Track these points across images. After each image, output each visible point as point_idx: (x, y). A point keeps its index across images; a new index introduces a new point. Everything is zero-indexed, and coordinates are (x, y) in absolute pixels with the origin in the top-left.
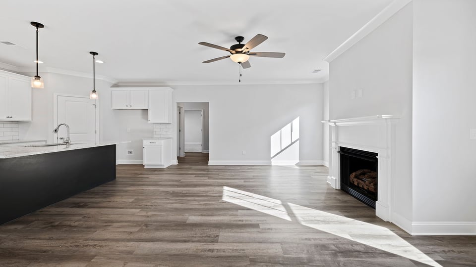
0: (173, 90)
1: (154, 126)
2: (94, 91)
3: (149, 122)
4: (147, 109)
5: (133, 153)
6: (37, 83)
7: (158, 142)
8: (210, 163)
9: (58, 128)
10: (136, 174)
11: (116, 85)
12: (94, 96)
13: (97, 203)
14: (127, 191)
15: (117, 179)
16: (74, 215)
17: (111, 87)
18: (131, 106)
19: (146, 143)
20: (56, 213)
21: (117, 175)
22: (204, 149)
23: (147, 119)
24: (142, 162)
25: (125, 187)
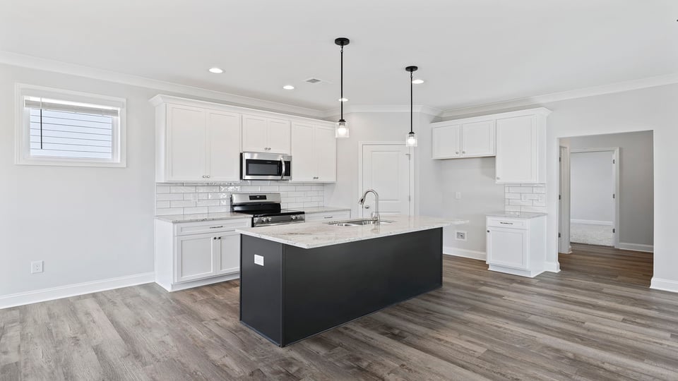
0: (551, 112)
1: (507, 189)
2: (412, 133)
3: (497, 182)
4: (495, 157)
5: (466, 237)
6: (342, 131)
7: (517, 223)
8: (656, 283)
9: (365, 196)
10: (476, 281)
11: (438, 119)
12: (412, 141)
13: (418, 337)
14: (466, 323)
15: (444, 286)
16: (388, 354)
17: (432, 122)
18: (464, 152)
19: (491, 222)
20: (363, 339)
21: (444, 279)
22: (621, 241)
23: (493, 176)
24: (485, 256)
25: (462, 310)
